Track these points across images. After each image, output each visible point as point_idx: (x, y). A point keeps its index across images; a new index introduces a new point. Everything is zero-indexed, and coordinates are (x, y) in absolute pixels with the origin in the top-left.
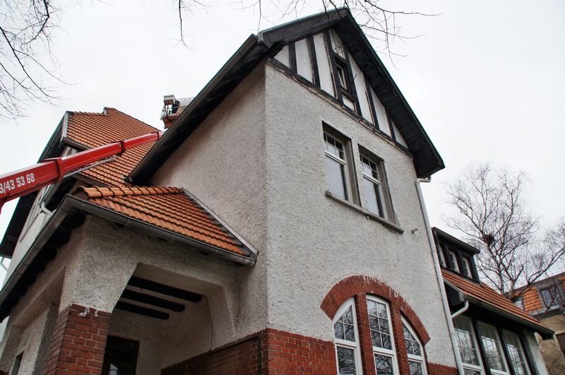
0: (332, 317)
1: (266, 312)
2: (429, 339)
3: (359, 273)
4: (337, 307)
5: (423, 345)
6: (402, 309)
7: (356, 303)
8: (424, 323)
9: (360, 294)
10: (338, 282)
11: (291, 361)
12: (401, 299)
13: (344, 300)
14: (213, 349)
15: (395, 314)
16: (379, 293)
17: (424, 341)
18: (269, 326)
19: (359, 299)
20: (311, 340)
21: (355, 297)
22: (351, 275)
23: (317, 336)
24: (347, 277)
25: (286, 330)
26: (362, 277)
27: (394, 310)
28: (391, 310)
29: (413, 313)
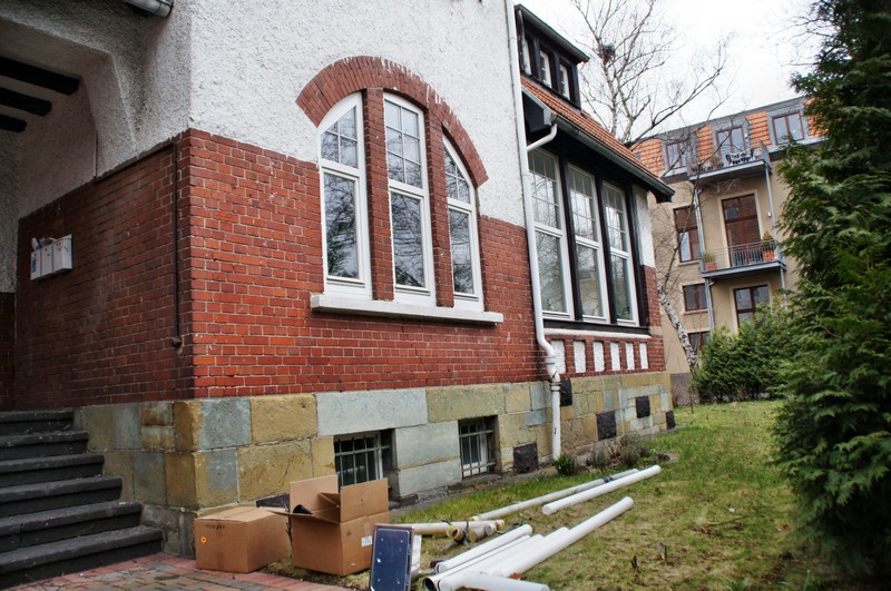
0: (317, 121)
1: (188, 100)
2: (486, 178)
3: (373, 53)
4: (328, 105)
5: (476, 186)
6: (446, 125)
7: (365, 103)
8: (480, 152)
9: (372, 89)
10: (332, 62)
11: (234, 188)
12: (445, 108)
13: (342, 95)
14: (100, 174)
15: (431, 130)
16: (407, 92)
17: (478, 180)
18: (192, 125)
19: (369, 97)
20: (274, 156)
21: (364, 93)
22: (358, 54)
23: (287, 151)
24: (351, 56)
25: (226, 134)
26: (378, 61)
27: (431, 124)
28: (427, 124)
29: (464, 134)
